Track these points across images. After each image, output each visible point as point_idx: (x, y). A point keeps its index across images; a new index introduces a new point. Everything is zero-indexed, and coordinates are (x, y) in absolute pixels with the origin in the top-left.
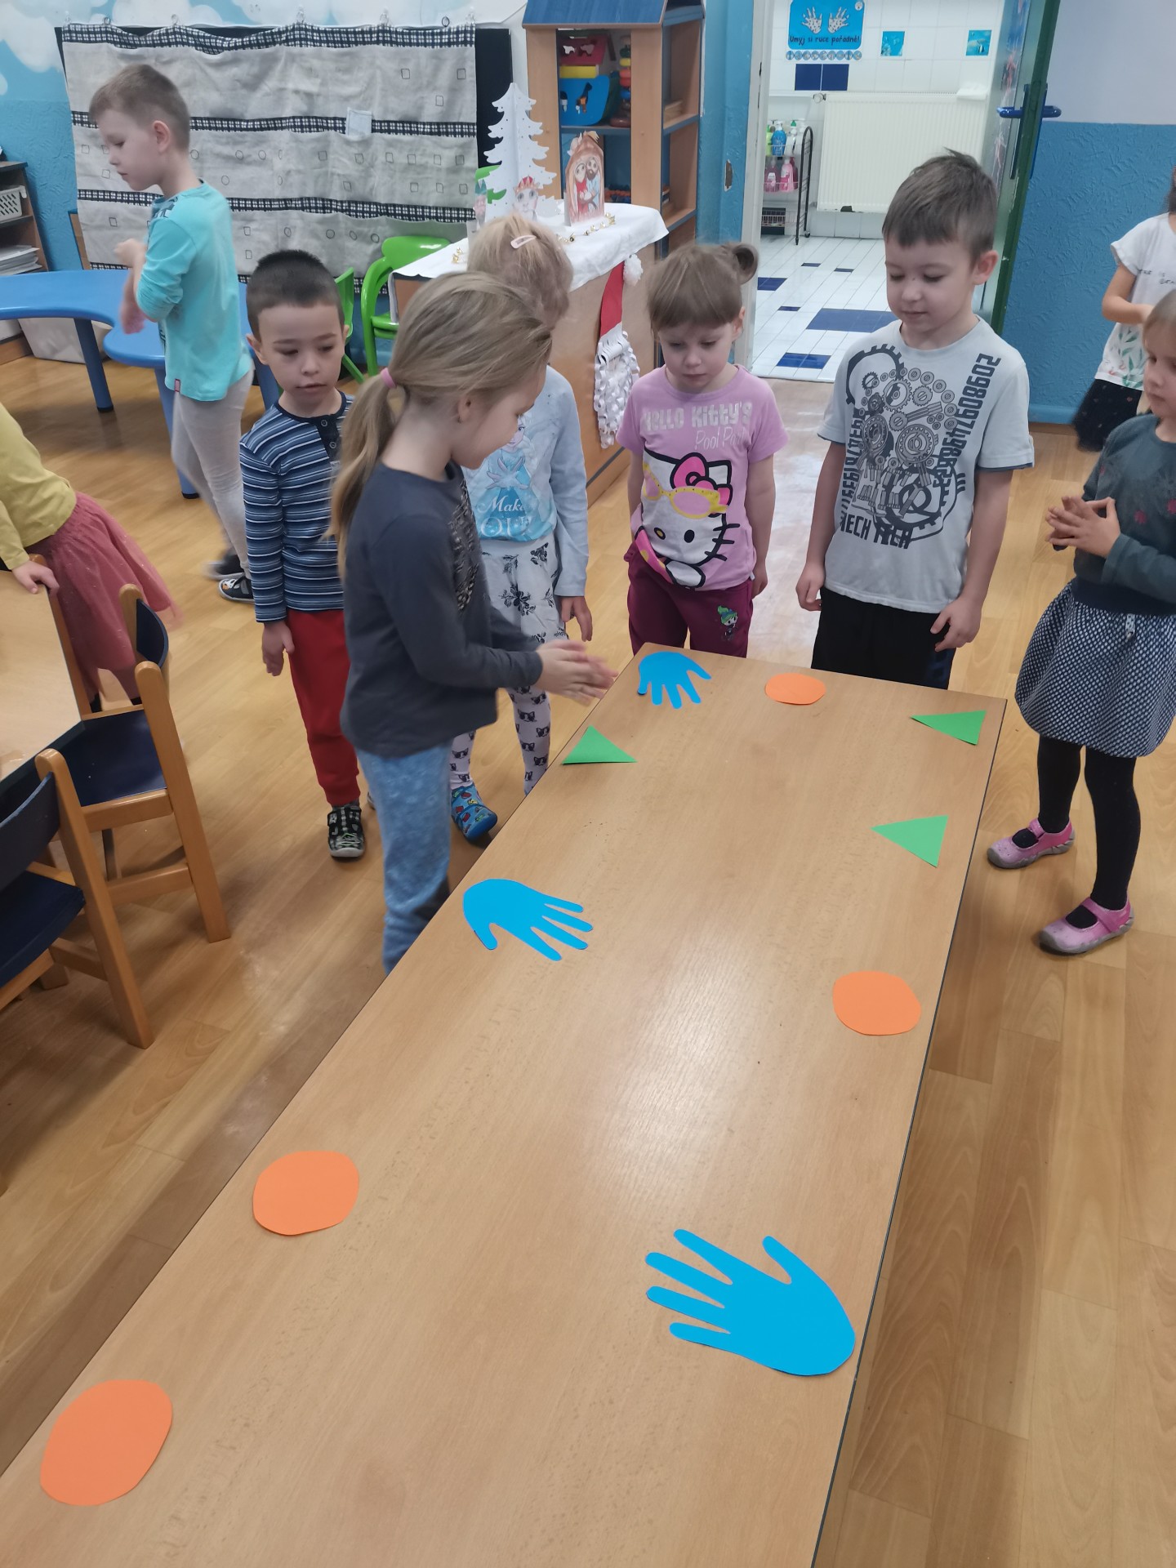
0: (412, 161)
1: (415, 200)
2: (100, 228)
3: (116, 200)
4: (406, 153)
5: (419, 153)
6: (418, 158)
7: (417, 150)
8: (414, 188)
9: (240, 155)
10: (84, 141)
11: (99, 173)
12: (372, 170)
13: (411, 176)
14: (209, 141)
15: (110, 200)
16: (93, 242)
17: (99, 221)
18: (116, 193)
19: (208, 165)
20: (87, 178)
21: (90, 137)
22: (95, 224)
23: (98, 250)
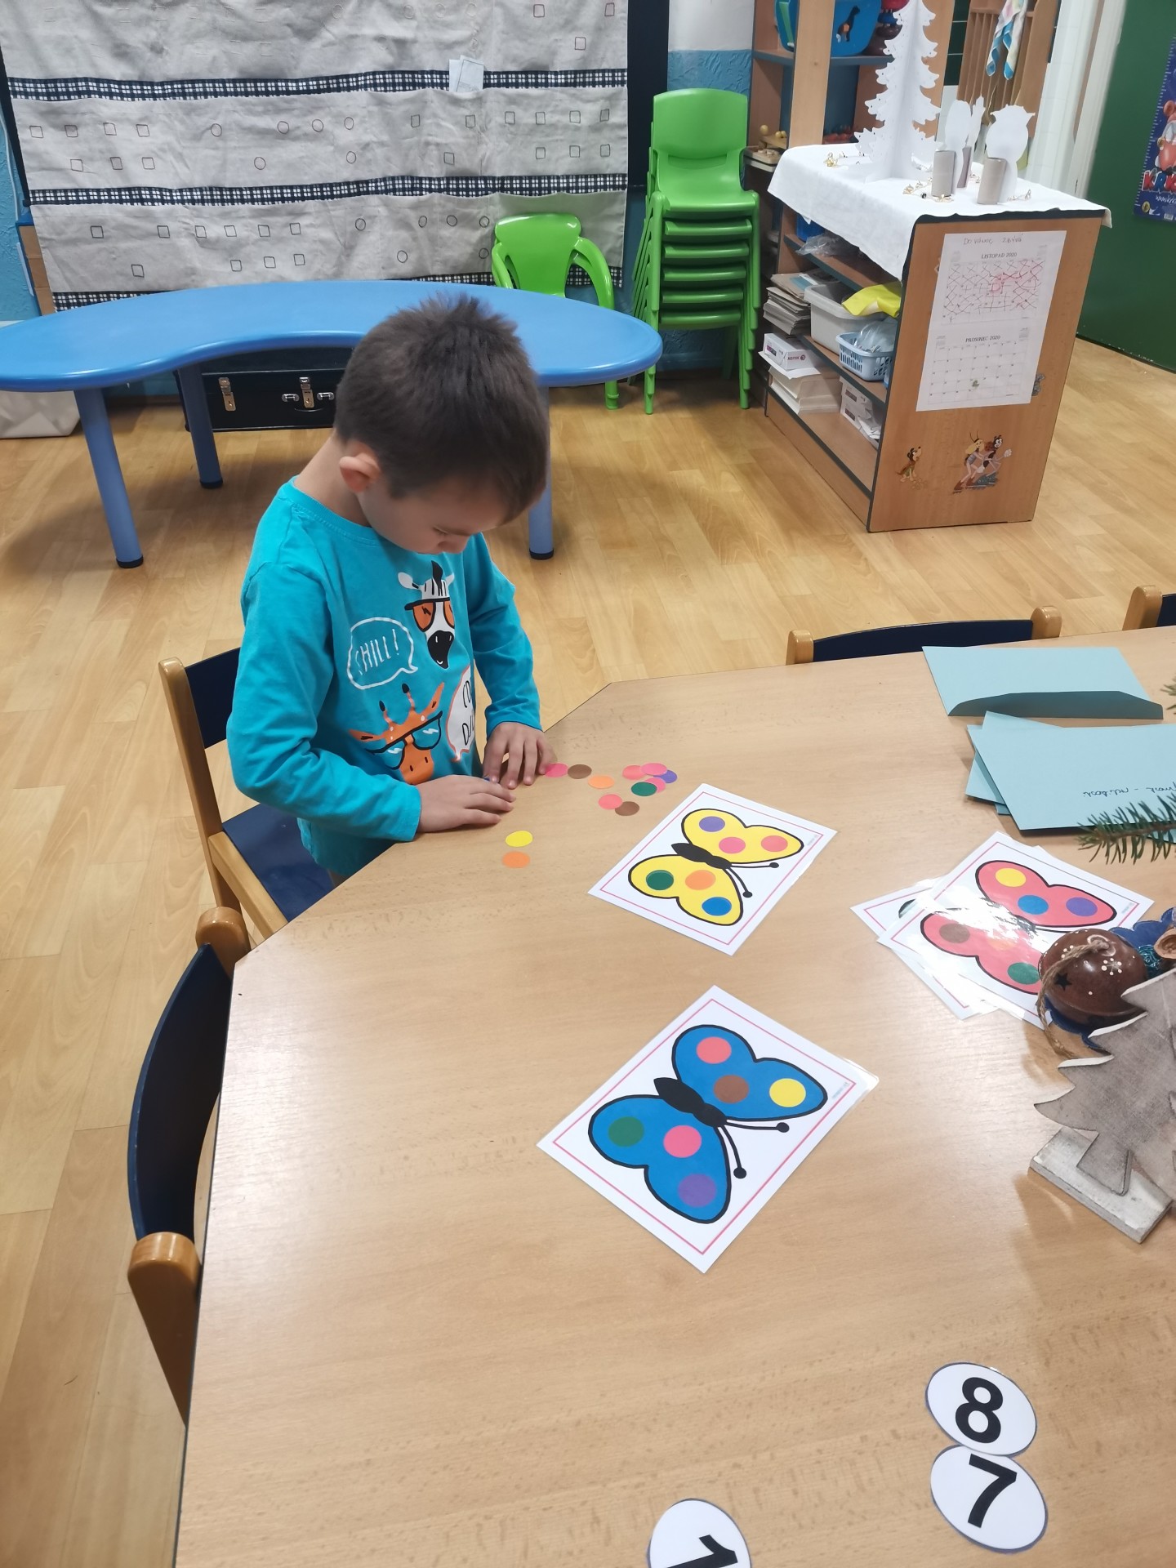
0: (541, 120)
1: (540, 168)
2: (73, 242)
3: (99, 201)
4: (533, 111)
5: (550, 109)
6: (548, 116)
7: (547, 106)
8: (540, 154)
9: (284, 127)
11: (67, 165)
12: (483, 135)
13: (538, 139)
14: (234, 111)
15: (89, 201)
16: (61, 263)
17: (70, 233)
18: (98, 191)
19: (233, 144)
20: (44, 172)
21: (43, 114)
22: (63, 237)
23: (68, 275)
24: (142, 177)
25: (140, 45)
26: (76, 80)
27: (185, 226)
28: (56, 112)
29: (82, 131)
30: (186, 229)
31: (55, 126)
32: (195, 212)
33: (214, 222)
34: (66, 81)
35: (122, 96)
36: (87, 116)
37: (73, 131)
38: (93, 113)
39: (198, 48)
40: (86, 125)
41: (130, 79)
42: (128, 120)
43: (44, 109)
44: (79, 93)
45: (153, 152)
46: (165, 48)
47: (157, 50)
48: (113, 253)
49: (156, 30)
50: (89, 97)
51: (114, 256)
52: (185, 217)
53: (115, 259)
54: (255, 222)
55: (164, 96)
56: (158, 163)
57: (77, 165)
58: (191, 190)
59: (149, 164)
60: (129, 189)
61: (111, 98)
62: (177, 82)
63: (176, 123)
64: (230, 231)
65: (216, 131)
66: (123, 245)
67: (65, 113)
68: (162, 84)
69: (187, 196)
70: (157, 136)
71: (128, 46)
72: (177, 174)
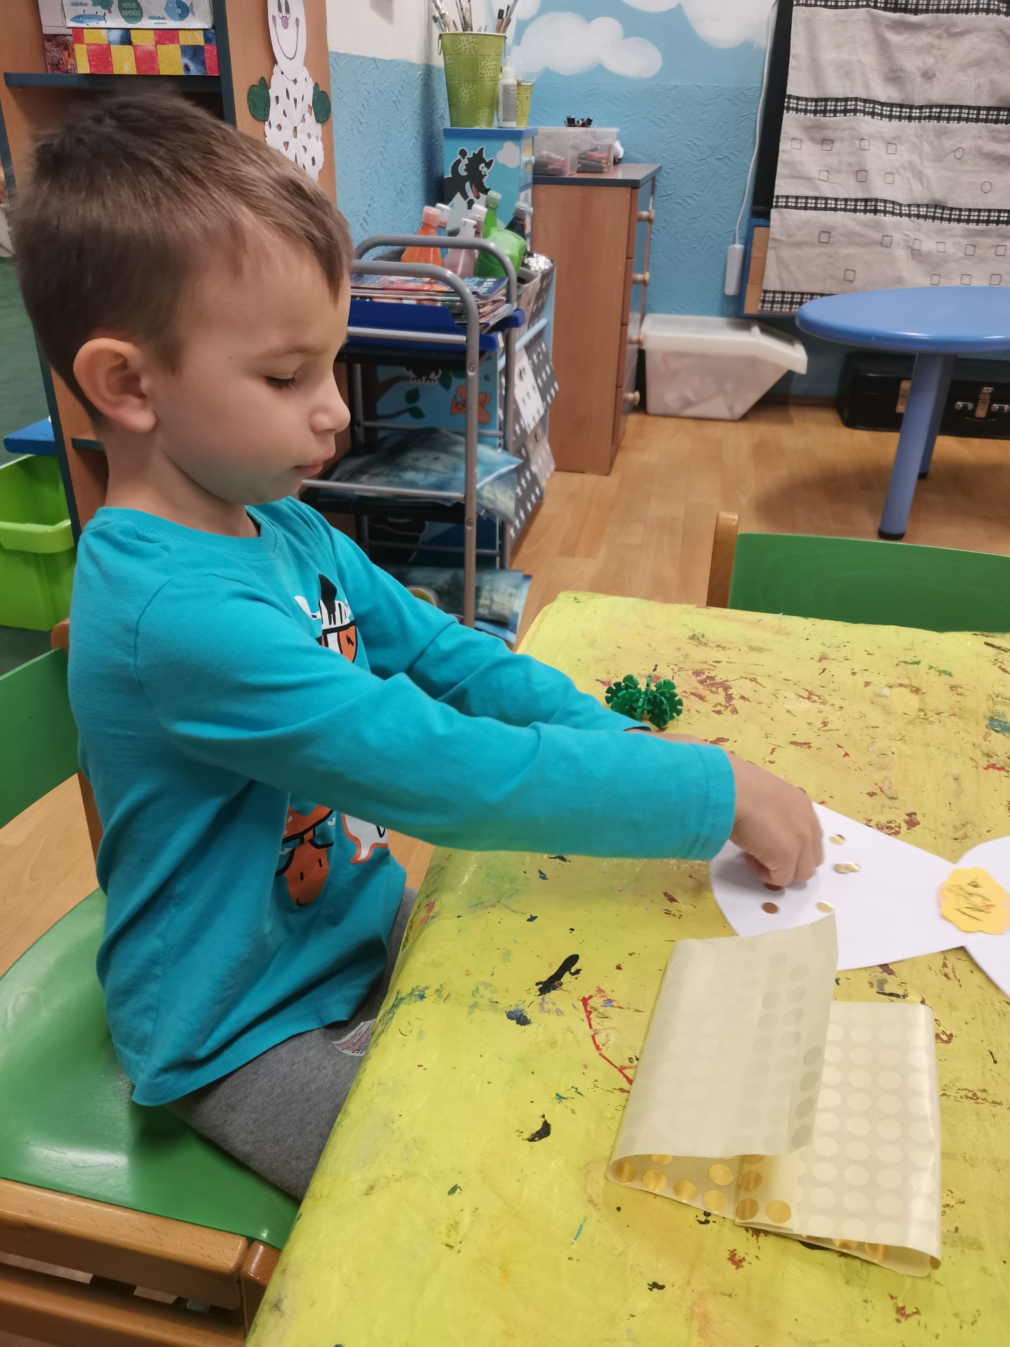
2: (800, 245)
3: (835, 209)
10: (797, 134)
11: (814, 174)
14: (979, 137)
15: (826, 209)
16: (781, 262)
17: (800, 236)
18: (836, 200)
19: (968, 167)
20: (793, 180)
21: (807, 129)
22: (793, 239)
23: (784, 275)
24: (881, 190)
25: (915, 71)
26: (846, 100)
27: (906, 238)
28: (820, 127)
29: (837, 146)
30: (906, 241)
31: (813, 139)
32: (917, 227)
33: (929, 237)
34: (837, 100)
35: (882, 115)
36: (847, 132)
37: (828, 145)
38: (852, 129)
39: (967, 75)
40: (843, 140)
41: (893, 101)
42: (882, 138)
43: (809, 124)
44: (845, 112)
45: (897, 169)
46: (937, 74)
47: (928, 75)
48: (832, 257)
49: (935, 57)
50: (855, 115)
51: (832, 260)
52: (908, 230)
53: (831, 263)
54: (964, 241)
55: (919, 119)
56: (897, 178)
57: (824, 175)
58: (918, 206)
59: (889, 178)
60: (866, 200)
61: (873, 117)
62: (936, 106)
63: (925, 144)
64: (941, 247)
65: (958, 155)
66: (844, 251)
67: (828, 128)
68: (921, 108)
69: (914, 210)
70: (904, 154)
71: (903, 71)
72: (911, 190)
